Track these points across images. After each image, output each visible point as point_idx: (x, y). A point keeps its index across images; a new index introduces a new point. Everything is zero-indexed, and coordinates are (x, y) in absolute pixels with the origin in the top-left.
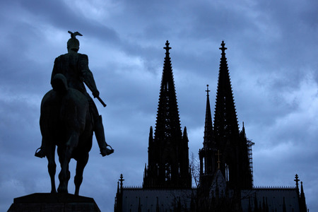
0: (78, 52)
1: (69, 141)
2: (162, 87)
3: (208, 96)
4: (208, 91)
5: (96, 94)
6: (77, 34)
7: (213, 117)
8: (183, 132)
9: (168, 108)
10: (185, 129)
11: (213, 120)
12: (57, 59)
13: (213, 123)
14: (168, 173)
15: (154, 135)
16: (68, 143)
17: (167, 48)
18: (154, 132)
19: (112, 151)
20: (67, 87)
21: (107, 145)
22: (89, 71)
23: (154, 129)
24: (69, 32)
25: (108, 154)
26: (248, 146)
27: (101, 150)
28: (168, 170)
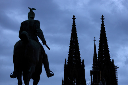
0: (34, 19)
1: (30, 69)
2: (71, 39)
3: (95, 43)
4: (95, 41)
5: (45, 43)
6: (34, 9)
7: (97, 54)
8: (82, 61)
9: (74, 49)
10: (83, 60)
11: (97, 55)
12: (22, 23)
13: (97, 57)
14: (74, 83)
15: (67, 63)
16: (30, 71)
17: (74, 19)
18: (67, 61)
19: (53, 75)
20: (28, 39)
21: (50, 71)
22: (41, 30)
23: (67, 60)
24: (29, 8)
25: (51, 76)
26: (115, 69)
27: (47, 74)
28: (74, 81)
